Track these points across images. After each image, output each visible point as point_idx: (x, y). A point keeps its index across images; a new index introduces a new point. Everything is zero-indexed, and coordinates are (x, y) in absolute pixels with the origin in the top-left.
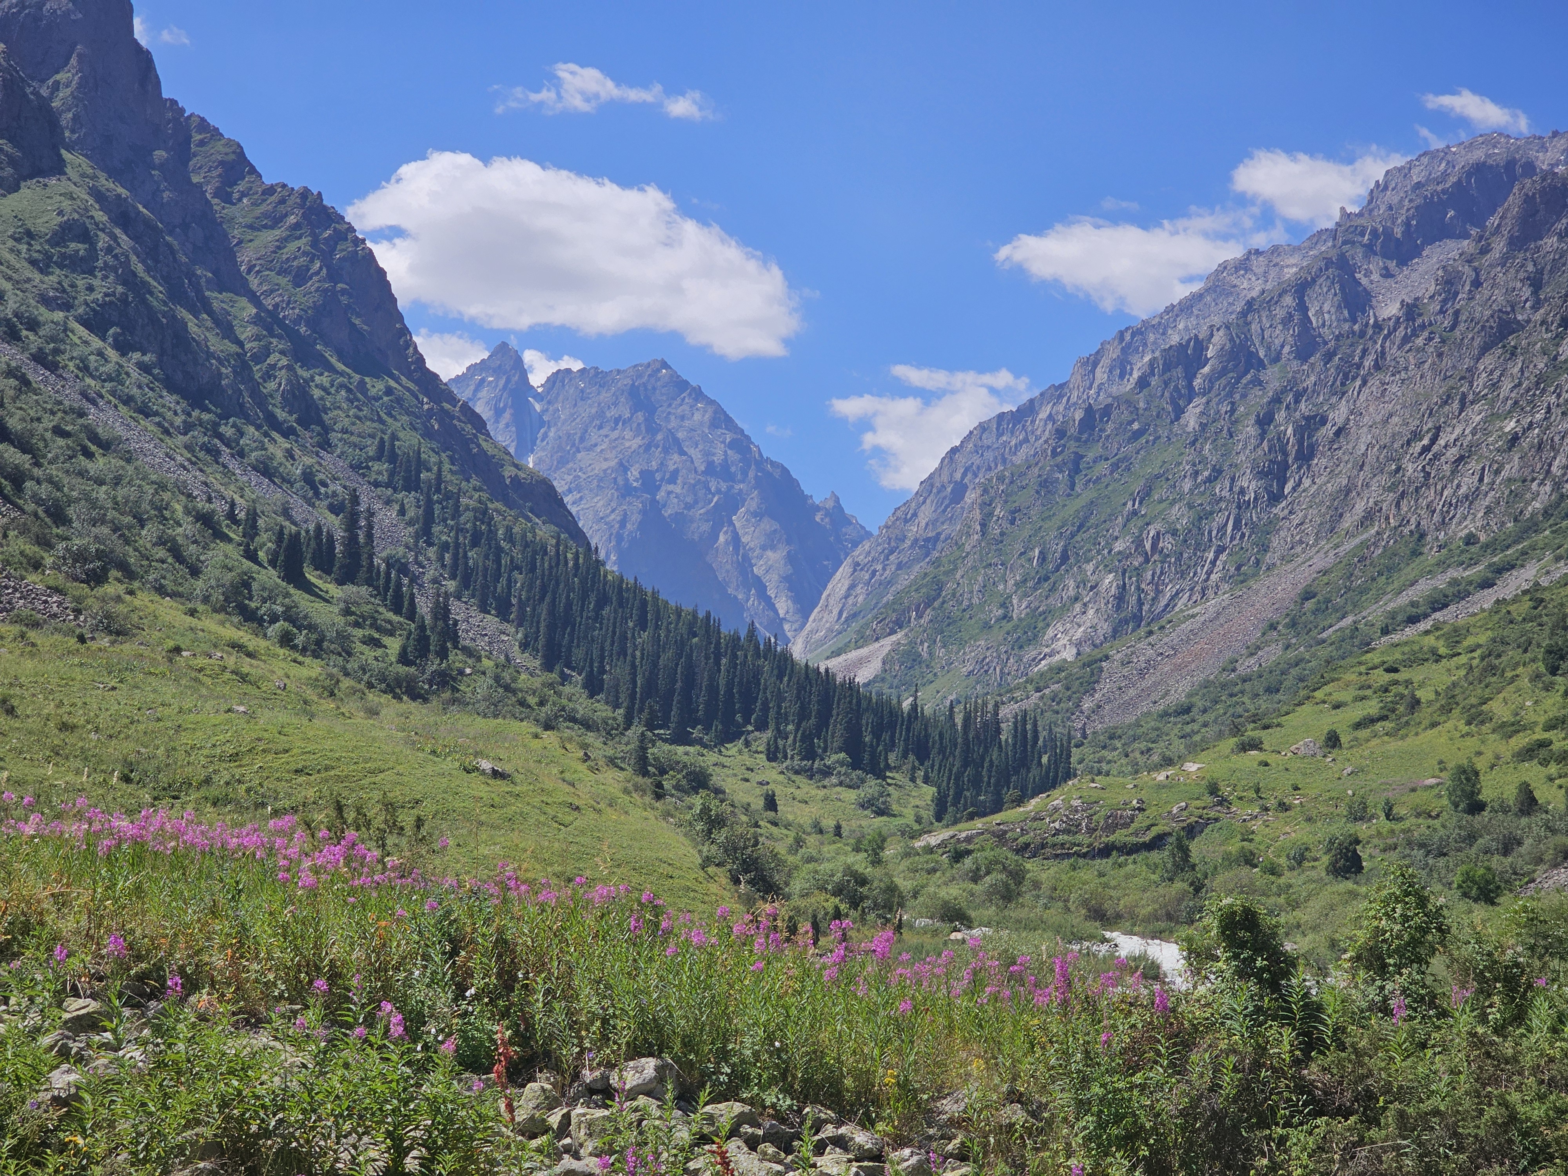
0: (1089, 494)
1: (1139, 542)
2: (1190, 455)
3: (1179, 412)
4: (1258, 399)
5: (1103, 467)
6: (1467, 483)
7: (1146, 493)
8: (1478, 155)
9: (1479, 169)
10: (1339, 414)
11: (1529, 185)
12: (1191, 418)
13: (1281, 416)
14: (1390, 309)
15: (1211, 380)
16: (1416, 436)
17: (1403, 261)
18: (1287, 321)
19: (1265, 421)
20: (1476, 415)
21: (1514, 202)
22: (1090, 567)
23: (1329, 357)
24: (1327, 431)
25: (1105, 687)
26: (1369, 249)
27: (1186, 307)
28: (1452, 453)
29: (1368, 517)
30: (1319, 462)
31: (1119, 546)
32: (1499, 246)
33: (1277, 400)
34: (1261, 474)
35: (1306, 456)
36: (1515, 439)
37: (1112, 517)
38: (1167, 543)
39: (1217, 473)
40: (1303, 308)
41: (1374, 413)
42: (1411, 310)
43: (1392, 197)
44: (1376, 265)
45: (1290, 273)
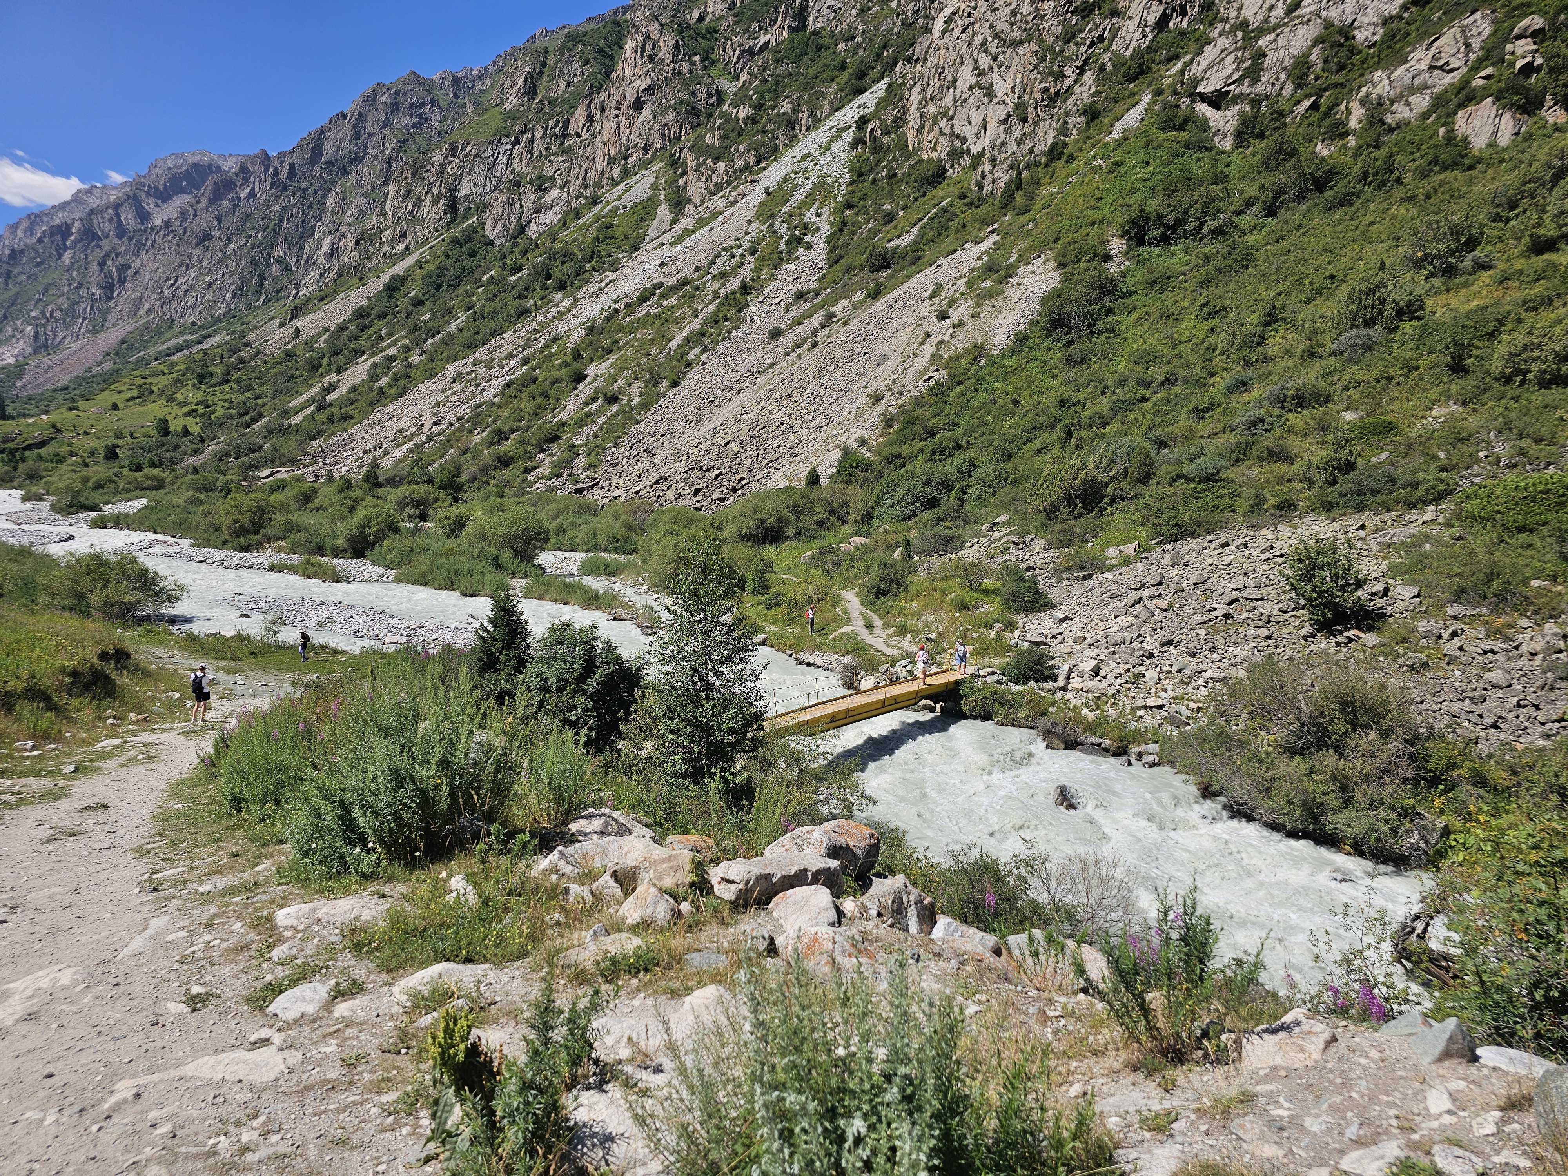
0: (16, 289)
1: (43, 313)
2: (67, 276)
3: (60, 256)
4: (99, 254)
5: (23, 277)
6: (191, 301)
7: (45, 291)
8: (196, 159)
9: (196, 165)
10: (137, 264)
11: (216, 177)
12: (67, 258)
13: (109, 263)
14: (158, 222)
15: (75, 242)
16: (168, 279)
17: (164, 201)
18: (111, 220)
19: (102, 264)
20: (193, 273)
21: (209, 183)
22: (19, 323)
23: (130, 239)
24: (130, 272)
25: (27, 377)
26: (148, 193)
27: (63, 206)
28: (184, 288)
29: (149, 311)
30: (128, 285)
31: (33, 314)
32: (204, 202)
33: (107, 255)
34: (102, 287)
35: (122, 281)
36: (210, 285)
37: (28, 301)
38: (58, 314)
39: (80, 285)
40: (118, 216)
41: (151, 267)
42: (167, 224)
43: (158, 171)
44: (151, 201)
45: (112, 198)
